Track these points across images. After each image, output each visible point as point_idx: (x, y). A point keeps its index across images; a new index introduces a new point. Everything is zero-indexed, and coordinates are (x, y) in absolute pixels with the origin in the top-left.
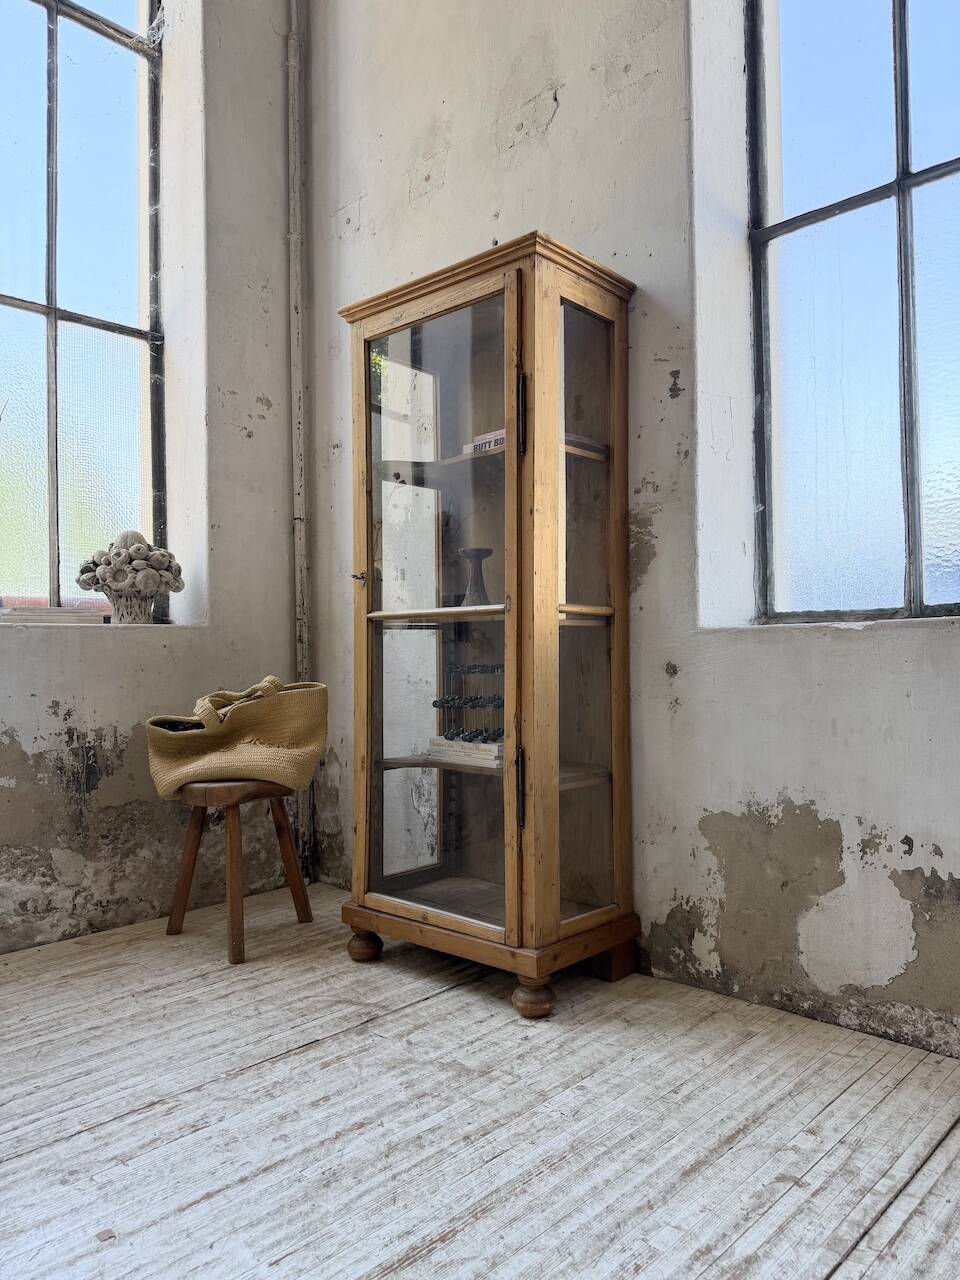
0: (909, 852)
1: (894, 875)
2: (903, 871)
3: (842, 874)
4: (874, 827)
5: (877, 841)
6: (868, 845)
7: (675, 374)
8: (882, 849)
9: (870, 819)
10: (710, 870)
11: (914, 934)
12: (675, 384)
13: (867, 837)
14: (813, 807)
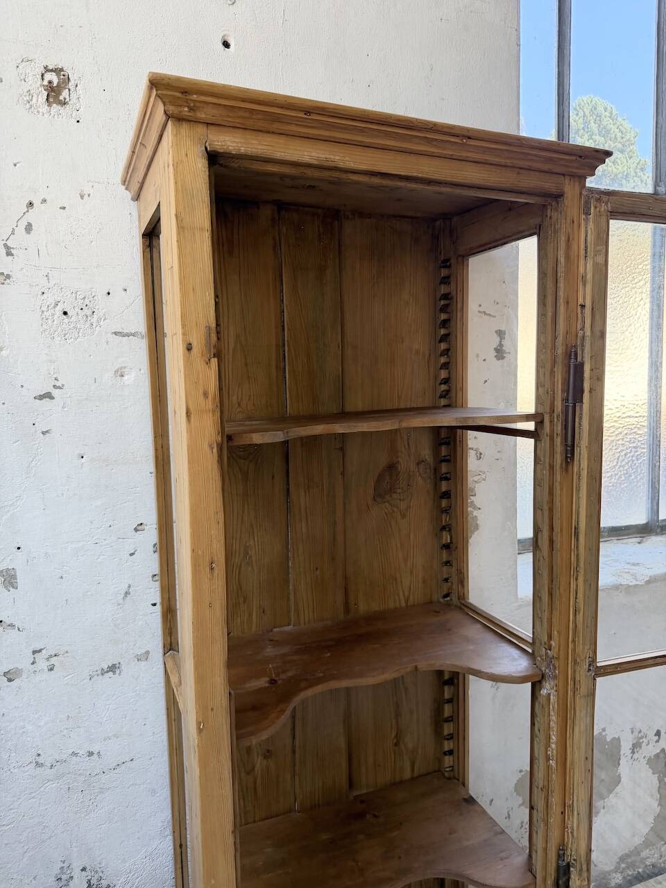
0: (657, 741)
1: (650, 762)
2: (655, 756)
3: (619, 775)
4: (640, 732)
5: (641, 741)
6: (636, 746)
7: (501, 334)
8: (644, 745)
9: (639, 725)
10: (522, 822)
11: (659, 796)
12: (501, 345)
13: (635, 742)
14: (604, 734)
